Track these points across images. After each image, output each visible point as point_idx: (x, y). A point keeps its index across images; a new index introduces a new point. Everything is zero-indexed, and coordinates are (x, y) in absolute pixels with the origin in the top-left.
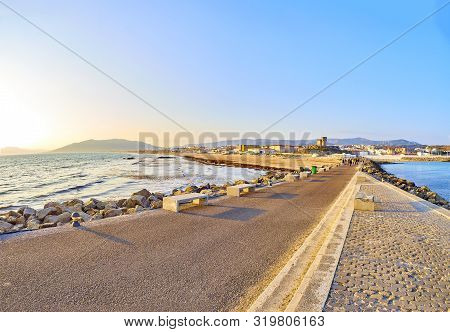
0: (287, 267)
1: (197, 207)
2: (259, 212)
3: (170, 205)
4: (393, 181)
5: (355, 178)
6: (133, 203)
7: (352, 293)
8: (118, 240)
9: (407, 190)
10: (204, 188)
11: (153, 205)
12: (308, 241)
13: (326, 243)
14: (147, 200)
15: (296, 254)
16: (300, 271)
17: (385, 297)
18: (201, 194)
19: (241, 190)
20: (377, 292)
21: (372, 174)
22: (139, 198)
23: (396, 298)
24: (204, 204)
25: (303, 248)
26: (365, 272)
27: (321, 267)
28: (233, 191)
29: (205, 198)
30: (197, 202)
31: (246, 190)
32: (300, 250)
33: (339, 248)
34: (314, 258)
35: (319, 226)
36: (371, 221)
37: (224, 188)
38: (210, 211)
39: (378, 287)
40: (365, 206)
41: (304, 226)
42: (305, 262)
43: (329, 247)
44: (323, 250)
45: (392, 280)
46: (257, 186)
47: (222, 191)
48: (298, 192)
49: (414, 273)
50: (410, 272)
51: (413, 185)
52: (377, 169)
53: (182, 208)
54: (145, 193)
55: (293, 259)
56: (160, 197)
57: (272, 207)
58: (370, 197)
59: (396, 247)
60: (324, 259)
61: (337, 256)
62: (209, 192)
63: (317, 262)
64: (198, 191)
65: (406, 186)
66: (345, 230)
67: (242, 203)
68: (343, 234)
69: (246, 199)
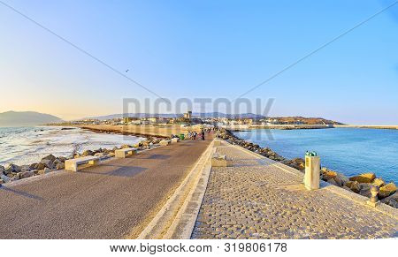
0: (162, 211)
1: (91, 167)
2: (140, 169)
3: (71, 166)
4: (242, 145)
5: (212, 143)
6: (42, 166)
7: (214, 229)
8: (31, 196)
9: (252, 150)
10: (98, 152)
11: (57, 166)
12: (178, 191)
13: (192, 192)
14: (53, 163)
15: (170, 201)
16: (172, 214)
17: (238, 229)
18: (95, 157)
19: (126, 153)
20: (232, 226)
21: (226, 139)
22: (47, 161)
23: (247, 228)
24: (97, 165)
25: (174, 196)
26: (223, 212)
27: (188, 211)
28: (120, 154)
29: (97, 160)
30: (91, 163)
31: (130, 153)
32: (172, 198)
33: (201, 196)
34: (182, 204)
35: (186, 180)
36: (224, 174)
37: (113, 151)
38: (102, 170)
39: (233, 222)
40: (219, 163)
41: (175, 179)
42: (176, 207)
43: (193, 195)
44: (189, 198)
45: (243, 216)
46: (139, 150)
47: (111, 154)
48: (170, 153)
49: (259, 210)
50: (256, 209)
51: (258, 147)
52: (229, 135)
53: (81, 168)
54: (51, 157)
55: (167, 205)
56: (63, 160)
57: (150, 165)
58: (224, 157)
59: (244, 192)
60: (190, 204)
61: (199, 202)
62: (101, 154)
63: (184, 207)
64: (93, 154)
65: (252, 147)
66: (206, 182)
67: (127, 162)
68: (205, 185)
69: (131, 160)
